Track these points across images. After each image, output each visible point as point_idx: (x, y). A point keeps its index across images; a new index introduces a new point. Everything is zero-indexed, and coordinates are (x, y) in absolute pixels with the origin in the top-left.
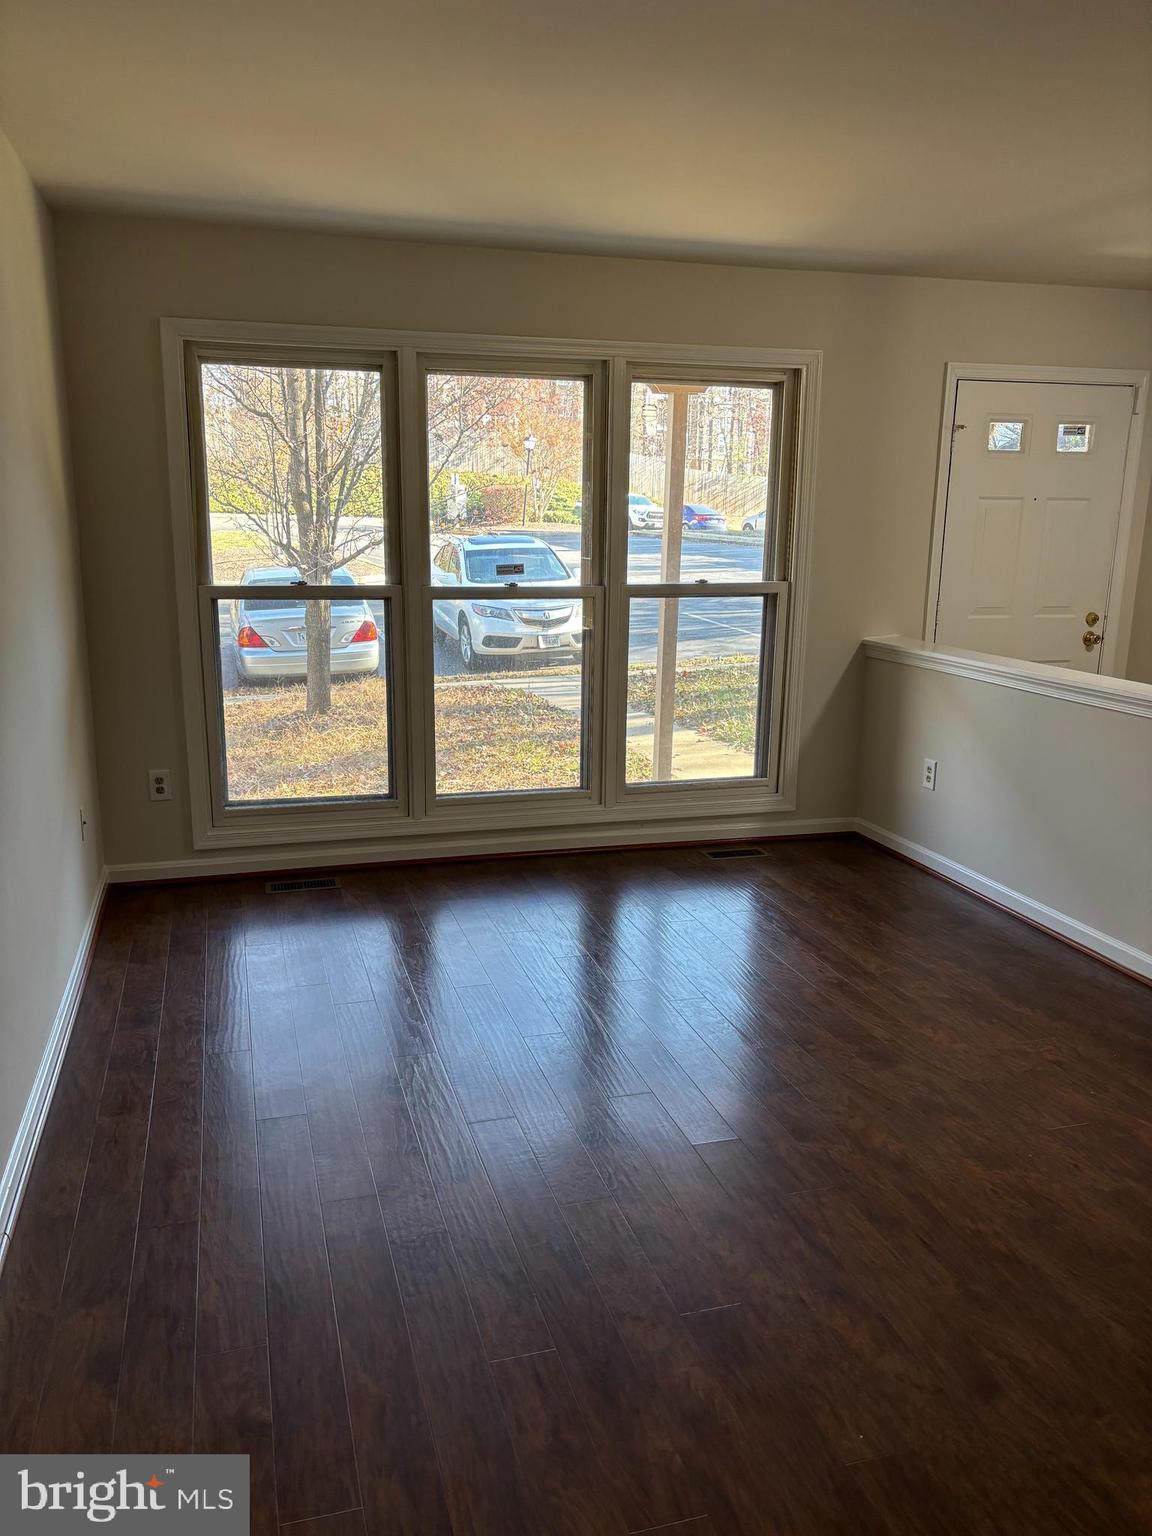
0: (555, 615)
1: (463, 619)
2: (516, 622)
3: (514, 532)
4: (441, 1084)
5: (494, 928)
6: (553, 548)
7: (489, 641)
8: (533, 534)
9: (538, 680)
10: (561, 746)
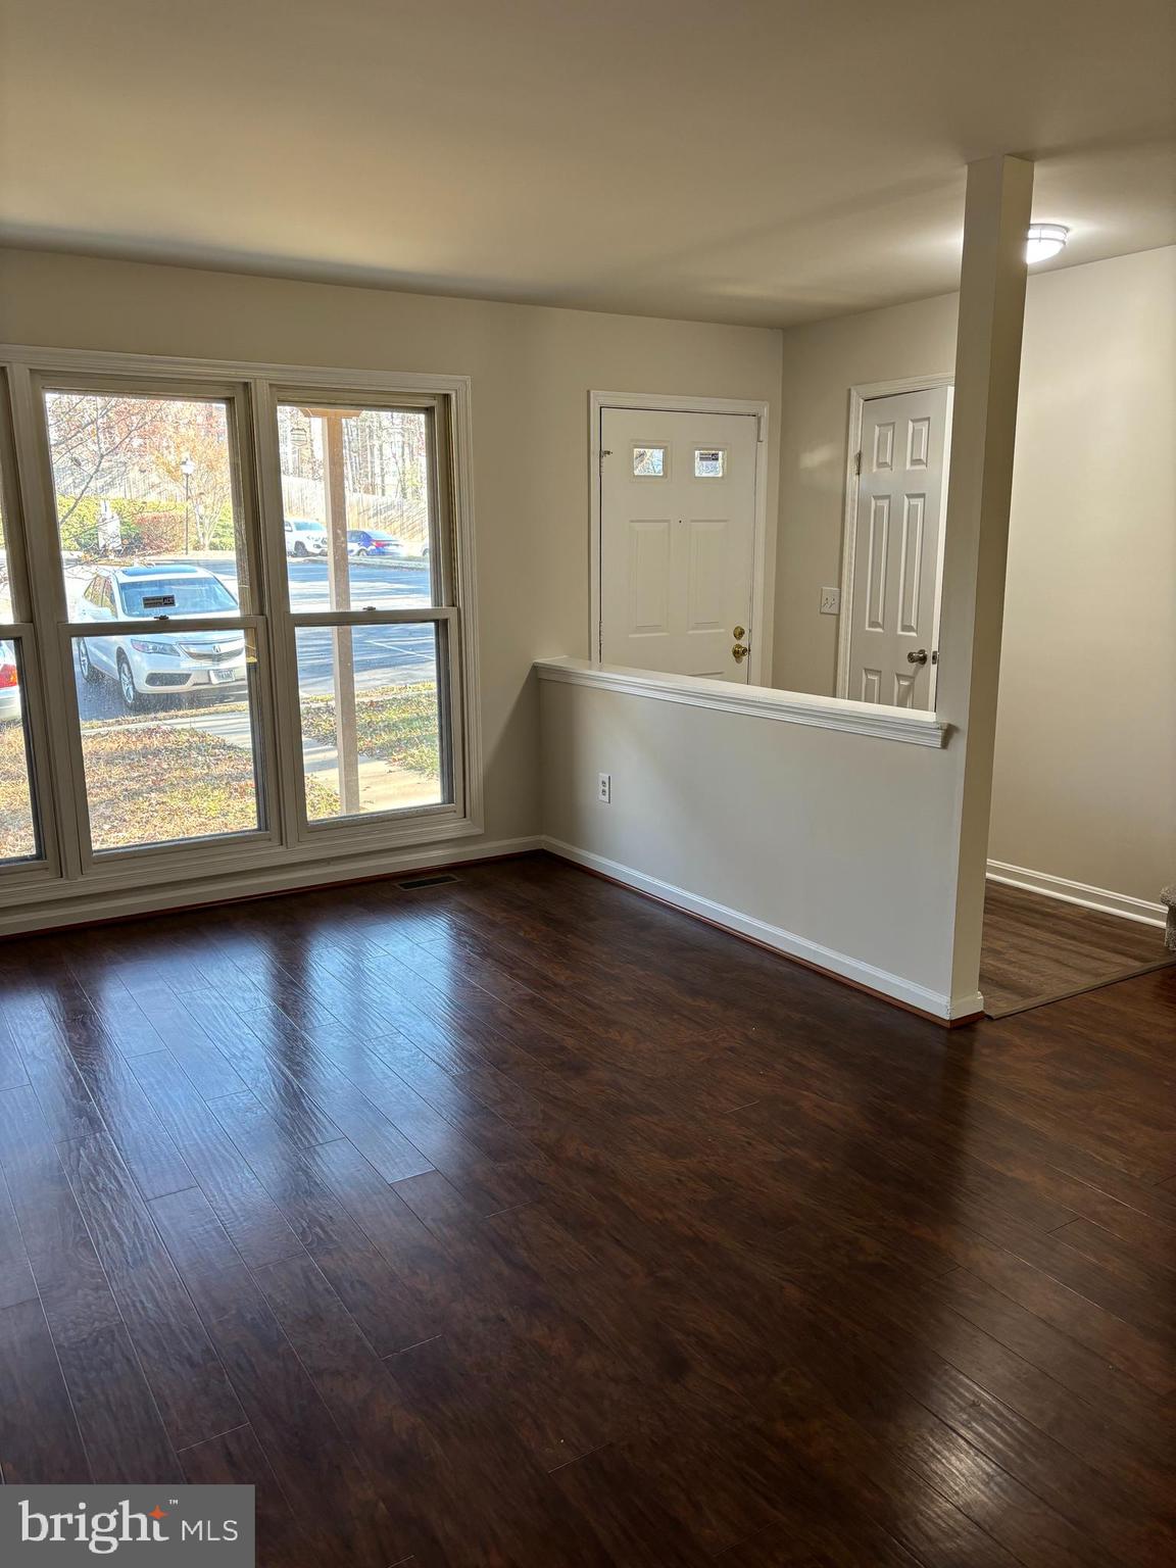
0: (224, 648)
1: (121, 656)
2: (183, 656)
3: (176, 562)
4: (112, 1164)
5: (168, 990)
6: (220, 577)
7: (153, 679)
8: (198, 564)
9: (211, 717)
10: (241, 788)
